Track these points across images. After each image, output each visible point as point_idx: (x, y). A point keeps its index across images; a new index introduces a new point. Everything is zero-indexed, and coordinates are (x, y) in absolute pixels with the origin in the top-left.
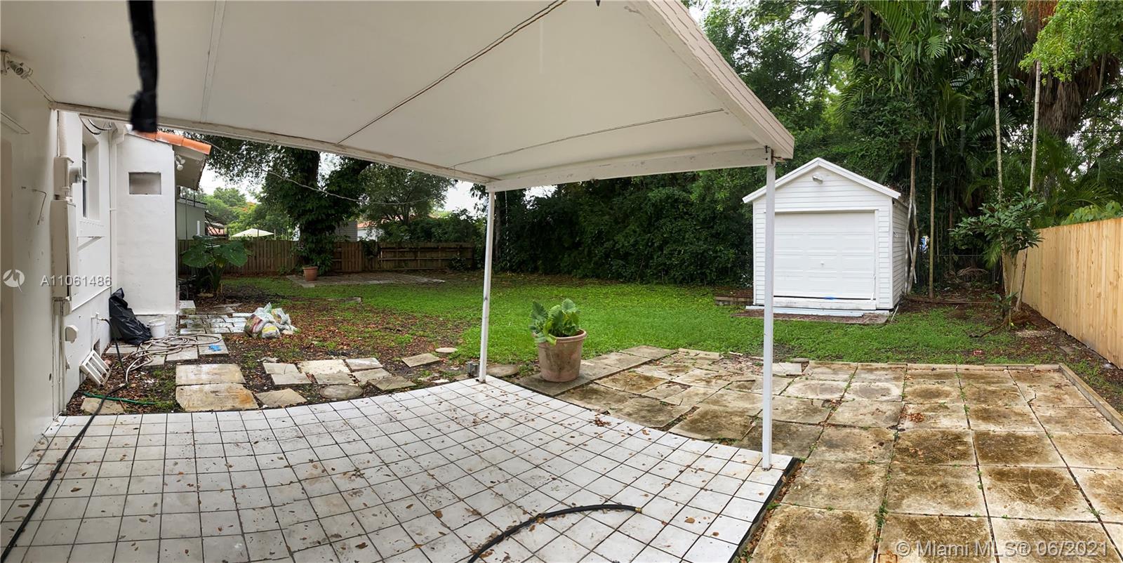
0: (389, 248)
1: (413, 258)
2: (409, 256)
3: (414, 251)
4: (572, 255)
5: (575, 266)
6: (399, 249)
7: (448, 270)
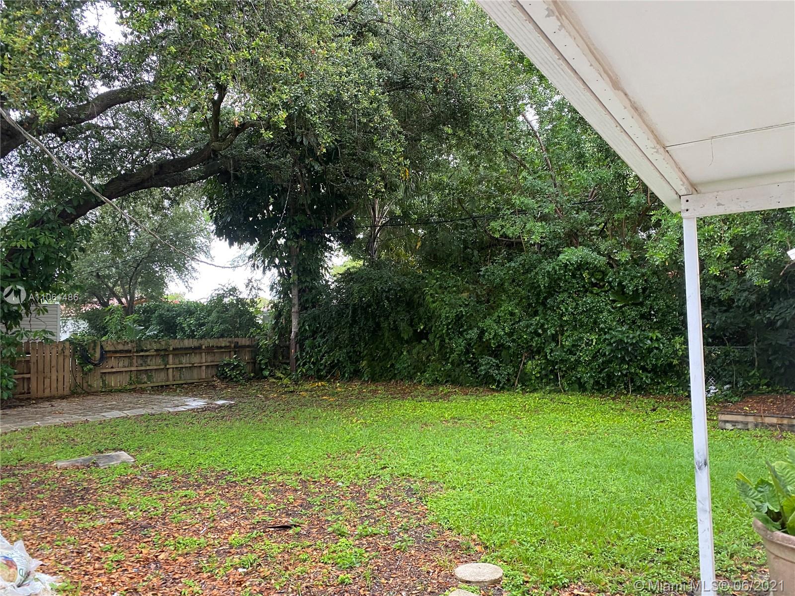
0: (121, 352)
1: (162, 367)
2: (154, 364)
3: (163, 353)
4: (415, 351)
5: (420, 367)
6: (137, 352)
7: (217, 383)
